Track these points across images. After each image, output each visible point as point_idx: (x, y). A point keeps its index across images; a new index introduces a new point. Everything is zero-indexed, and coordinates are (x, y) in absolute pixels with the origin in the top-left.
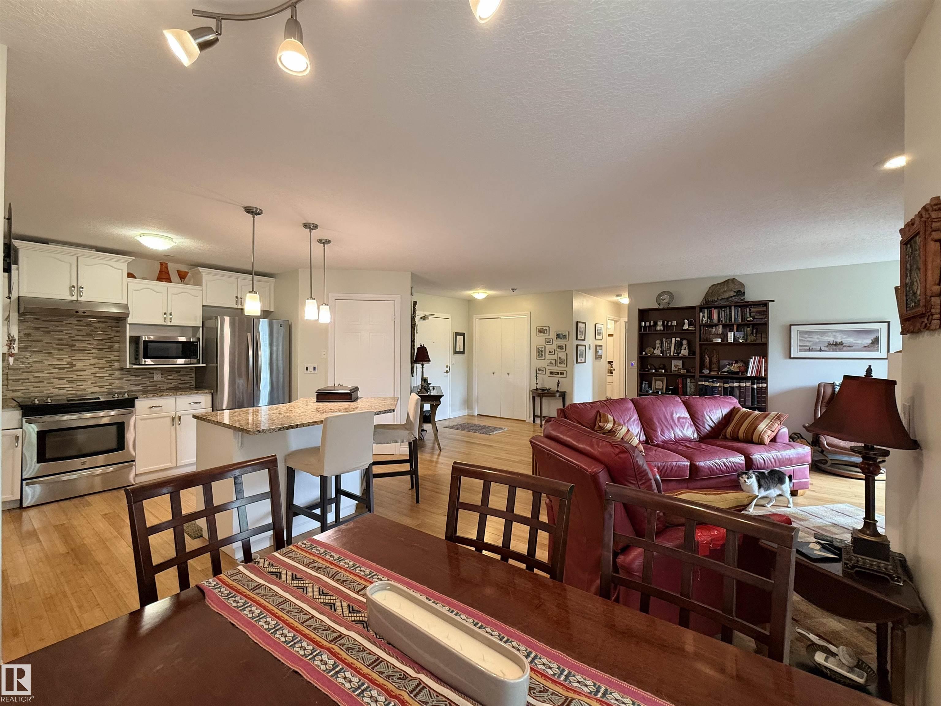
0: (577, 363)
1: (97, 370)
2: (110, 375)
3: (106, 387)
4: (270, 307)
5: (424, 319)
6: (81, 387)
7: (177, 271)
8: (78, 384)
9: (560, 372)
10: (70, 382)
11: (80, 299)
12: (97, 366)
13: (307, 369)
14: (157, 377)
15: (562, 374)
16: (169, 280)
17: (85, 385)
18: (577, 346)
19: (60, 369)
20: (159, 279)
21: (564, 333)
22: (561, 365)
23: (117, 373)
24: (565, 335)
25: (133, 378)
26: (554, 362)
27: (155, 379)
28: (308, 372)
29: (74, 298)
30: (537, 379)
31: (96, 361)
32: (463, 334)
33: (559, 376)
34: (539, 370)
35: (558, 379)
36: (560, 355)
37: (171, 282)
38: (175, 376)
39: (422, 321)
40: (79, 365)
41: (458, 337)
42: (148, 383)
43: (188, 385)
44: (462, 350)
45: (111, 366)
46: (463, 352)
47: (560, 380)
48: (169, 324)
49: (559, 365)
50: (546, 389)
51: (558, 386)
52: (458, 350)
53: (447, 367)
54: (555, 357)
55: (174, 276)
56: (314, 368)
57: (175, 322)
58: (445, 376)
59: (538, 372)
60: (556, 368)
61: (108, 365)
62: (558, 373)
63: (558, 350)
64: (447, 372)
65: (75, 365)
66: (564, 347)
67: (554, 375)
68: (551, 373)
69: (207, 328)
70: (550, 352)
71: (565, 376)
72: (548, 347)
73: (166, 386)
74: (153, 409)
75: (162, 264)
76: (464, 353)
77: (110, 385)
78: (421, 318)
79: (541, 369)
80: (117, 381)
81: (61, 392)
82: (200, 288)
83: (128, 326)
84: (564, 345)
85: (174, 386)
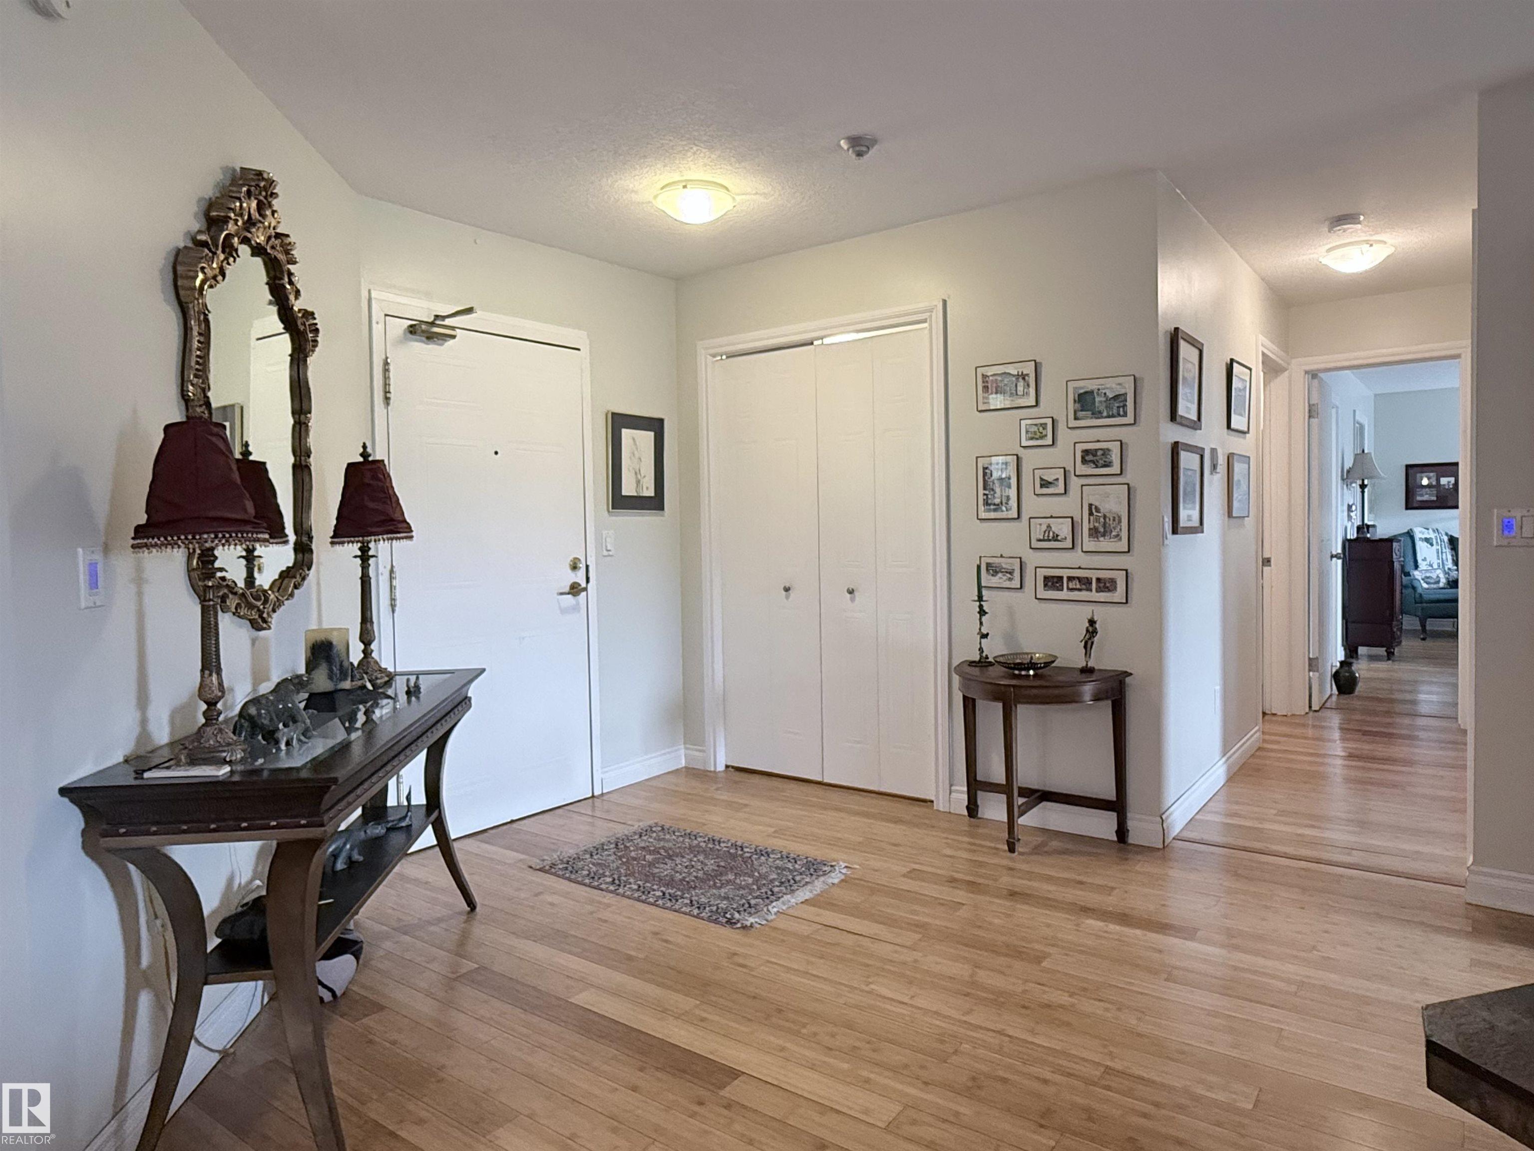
0: (1175, 531)
5: (430, 337)
9: (1093, 575)
15: (1106, 585)
18: (1175, 448)
21: (1112, 388)
22: (1105, 544)
24: (1120, 398)
26: (1063, 529)
30: (982, 612)
32: (656, 426)
33: (1094, 595)
34: (993, 569)
35: (1086, 612)
36: (1093, 496)
39: (418, 347)
41: (627, 434)
44: (651, 493)
46: (656, 503)
47: (1101, 614)
49: (1089, 544)
50: (1032, 665)
51: (1088, 646)
52: (628, 489)
53: (574, 567)
54: (1070, 505)
58: (564, 611)
59: (986, 580)
60: (1076, 558)
62: (1085, 583)
63: (1082, 469)
64: (575, 589)
66: (1115, 457)
67: (1064, 594)
68: (1053, 582)
70: (1045, 484)
71: (1119, 595)
72: (1031, 459)
76: (661, 507)
78: (412, 330)
79: (1005, 563)
84: (1115, 448)
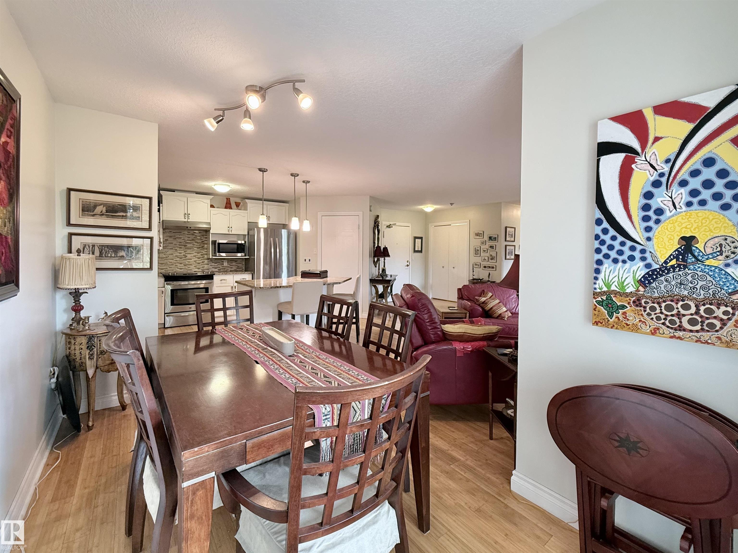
0: (505, 259)
1: (197, 259)
2: (203, 262)
3: (201, 268)
4: (285, 222)
5: (389, 228)
6: (190, 268)
7: (235, 202)
9: (491, 266)
10: (185, 265)
11: (189, 220)
12: (197, 257)
13: (305, 260)
14: (226, 264)
15: (493, 268)
16: (231, 208)
17: (192, 267)
18: (506, 246)
19: (180, 258)
20: (226, 208)
21: (494, 236)
22: (493, 261)
23: (206, 261)
24: (495, 238)
25: (213, 264)
26: (487, 258)
27: (224, 265)
28: (306, 262)
29: (186, 220)
30: (473, 271)
31: (196, 254)
32: (421, 238)
33: (491, 269)
34: (476, 265)
35: (489, 271)
36: (491, 253)
37: (232, 209)
38: (234, 263)
39: (388, 229)
40: (189, 256)
41: (416, 240)
42: (221, 267)
43: (241, 269)
44: (420, 250)
45: (203, 257)
46: (421, 251)
47: (491, 272)
48: (231, 233)
49: (490, 261)
50: (480, 279)
51: (489, 277)
52: (416, 249)
53: (408, 262)
54: (488, 255)
55: (233, 205)
56: (310, 260)
57: (233, 232)
58: (406, 269)
59: (475, 266)
60: (488, 263)
61: (202, 257)
62: (490, 267)
63: (490, 249)
64: (408, 266)
65: (187, 256)
66: (494, 247)
67: (487, 269)
68: (485, 267)
69: (250, 235)
70: (484, 251)
71: (495, 269)
72: (482, 247)
73: (230, 269)
74: (222, 281)
75: (227, 199)
76: (422, 252)
77: (203, 267)
78: (387, 227)
79: (478, 264)
80: (206, 266)
81: (181, 270)
82: (246, 212)
83: (210, 234)
84: (495, 246)
85: (233, 269)
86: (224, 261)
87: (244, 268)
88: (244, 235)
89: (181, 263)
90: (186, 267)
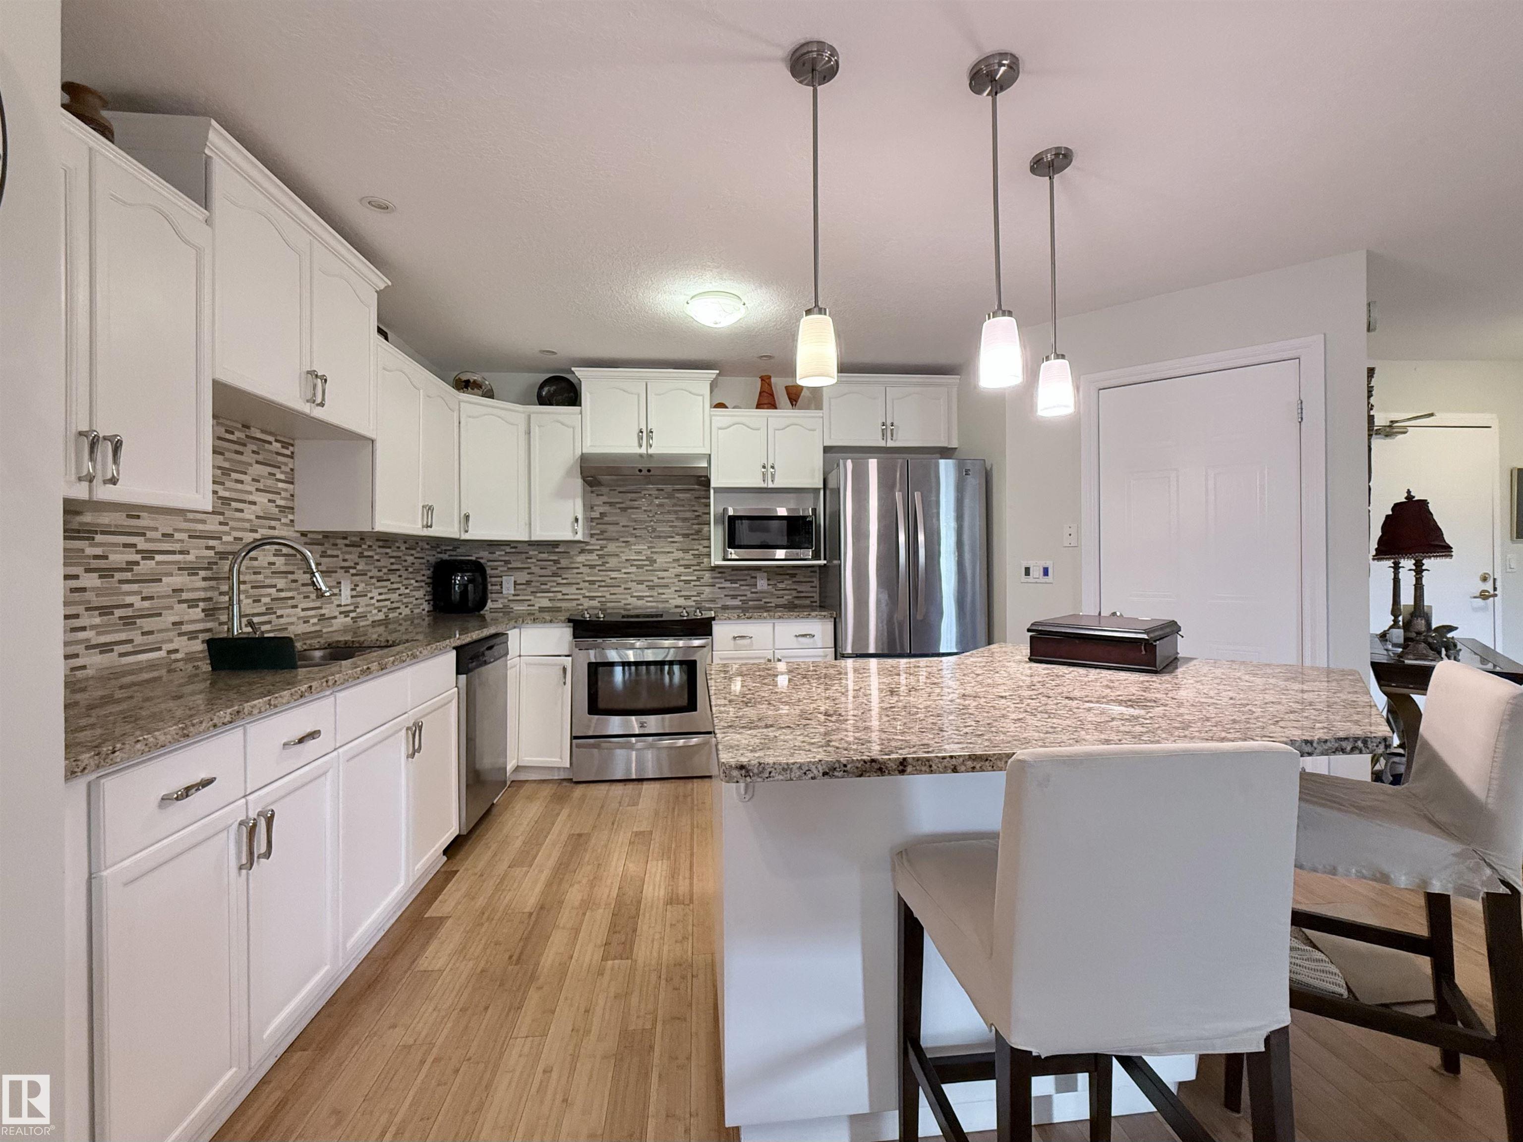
1: (682, 569)
2: (698, 579)
3: (693, 598)
4: (950, 442)
5: (1397, 432)
6: (663, 596)
7: (787, 387)
8: (660, 591)
10: (651, 588)
11: (650, 451)
12: (682, 562)
13: (1027, 571)
14: (762, 584)
16: (773, 406)
17: (669, 593)
19: (638, 567)
20: (759, 406)
23: (707, 575)
25: (728, 585)
27: (759, 588)
28: (1030, 579)
29: (643, 450)
31: (680, 554)
37: (776, 408)
38: (787, 583)
40: (661, 560)
42: (749, 595)
43: (808, 602)
45: (699, 564)
48: (771, 485)
53: (1484, 580)
55: (782, 397)
56: (1046, 572)
57: (779, 483)
58: (1478, 608)
61: (695, 562)
64: (1486, 594)
65: (655, 561)
69: (832, 490)
73: (775, 601)
74: (740, 642)
75: (763, 379)
77: (699, 594)
80: (707, 590)
81: (640, 603)
82: (818, 413)
83: (712, 491)
85: (786, 603)
86: (758, 574)
87: (817, 598)
88: (817, 490)
89: (640, 582)
90: (656, 594)
